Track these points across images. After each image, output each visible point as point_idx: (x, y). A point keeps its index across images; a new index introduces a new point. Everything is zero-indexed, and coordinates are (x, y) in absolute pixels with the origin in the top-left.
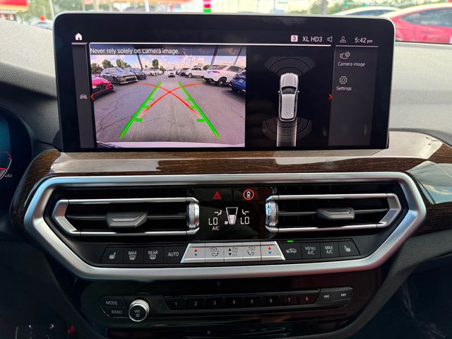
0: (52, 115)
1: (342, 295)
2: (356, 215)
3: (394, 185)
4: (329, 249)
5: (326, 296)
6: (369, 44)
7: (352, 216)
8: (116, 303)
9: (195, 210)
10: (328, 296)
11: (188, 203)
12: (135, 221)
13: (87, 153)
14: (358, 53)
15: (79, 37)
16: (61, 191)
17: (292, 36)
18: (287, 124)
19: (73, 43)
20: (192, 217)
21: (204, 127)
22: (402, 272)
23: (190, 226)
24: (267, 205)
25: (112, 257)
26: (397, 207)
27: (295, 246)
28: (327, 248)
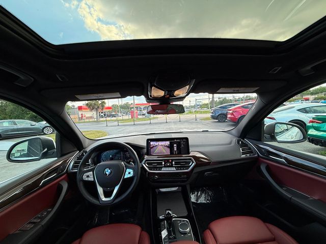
0: (145, 150)
3: (190, 159)
6: (186, 140)
9: (163, 163)
13: (150, 155)
14: (184, 142)
15: (149, 141)
16: (146, 160)
18: (175, 151)
21: (164, 151)
22: (194, 173)
23: (163, 165)
24: (173, 162)
27: (177, 168)
28: (182, 168)
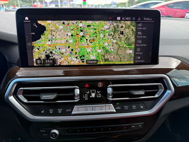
0: (16, 51)
1: (140, 126)
2: (145, 93)
3: (161, 80)
4: (134, 107)
5: (133, 127)
6: (150, 20)
7: (143, 93)
8: (45, 131)
9: (77, 91)
10: (134, 127)
11: (74, 89)
12: (52, 97)
13: (31, 68)
15: (27, 18)
16: (20, 84)
17: (118, 18)
19: (24, 21)
20: (76, 94)
22: (164, 116)
23: (75, 98)
24: (108, 89)
25: (42, 112)
26: (162, 89)
27: (120, 106)
28: (133, 106)
